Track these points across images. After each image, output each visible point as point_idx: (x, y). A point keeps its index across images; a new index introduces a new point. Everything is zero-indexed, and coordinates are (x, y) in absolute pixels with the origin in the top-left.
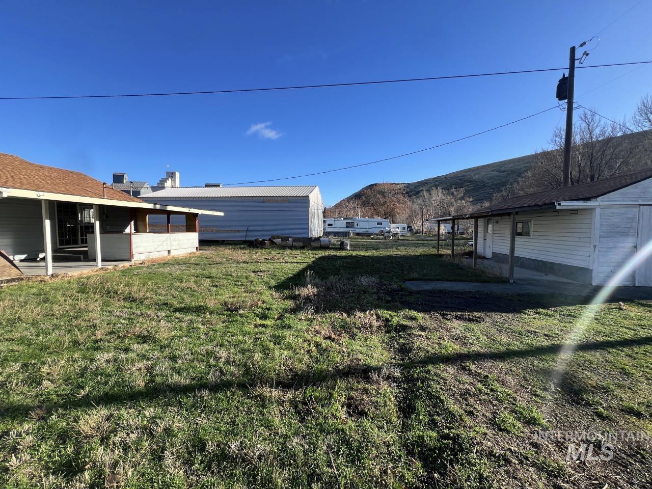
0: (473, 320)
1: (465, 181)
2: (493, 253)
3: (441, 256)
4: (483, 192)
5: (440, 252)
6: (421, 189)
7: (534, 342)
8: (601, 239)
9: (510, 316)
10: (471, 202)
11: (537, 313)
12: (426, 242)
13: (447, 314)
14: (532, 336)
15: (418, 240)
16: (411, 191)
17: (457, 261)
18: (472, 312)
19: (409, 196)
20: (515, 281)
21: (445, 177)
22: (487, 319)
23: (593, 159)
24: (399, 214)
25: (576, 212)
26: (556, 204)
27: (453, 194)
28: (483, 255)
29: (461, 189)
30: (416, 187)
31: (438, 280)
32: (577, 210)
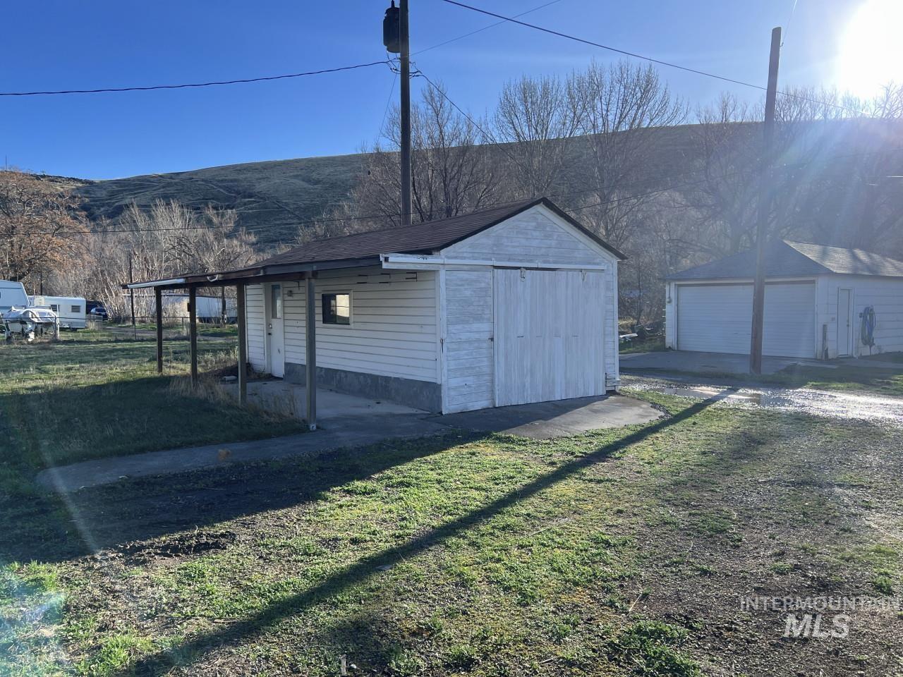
0: (207, 547)
1: (238, 193)
2: (287, 364)
3: (167, 380)
4: (278, 222)
5: (167, 371)
6: (127, 201)
7: (329, 564)
8: (451, 328)
9: (294, 512)
10: (253, 244)
11: (349, 492)
12: (136, 345)
13: (142, 548)
14: (328, 551)
15: (117, 341)
16: (99, 203)
17: (201, 392)
18: (210, 524)
19: (92, 217)
20: (320, 425)
21: (191, 177)
22: (244, 535)
23: (448, 179)
24: (60, 265)
25: (414, 275)
26: (382, 259)
27: (210, 222)
28: (267, 372)
29: (229, 211)
30: (112, 194)
31: (142, 450)
32: (415, 272)
